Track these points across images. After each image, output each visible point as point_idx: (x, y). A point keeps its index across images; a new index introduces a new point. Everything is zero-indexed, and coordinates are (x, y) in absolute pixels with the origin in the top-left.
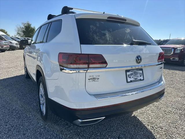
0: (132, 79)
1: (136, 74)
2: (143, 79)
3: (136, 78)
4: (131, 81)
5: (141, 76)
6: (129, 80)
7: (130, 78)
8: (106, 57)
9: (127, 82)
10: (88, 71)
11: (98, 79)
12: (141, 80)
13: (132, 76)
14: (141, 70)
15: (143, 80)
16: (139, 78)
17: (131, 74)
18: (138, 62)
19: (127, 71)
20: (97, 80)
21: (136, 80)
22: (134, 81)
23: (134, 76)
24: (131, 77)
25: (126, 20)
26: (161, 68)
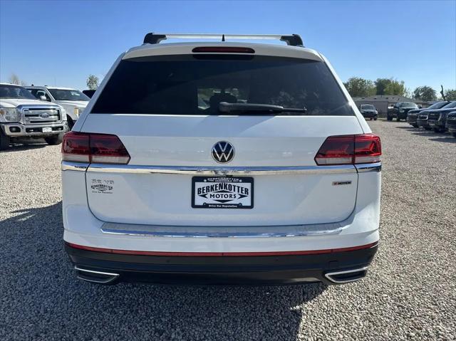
0: (210, 201)
1: (226, 188)
2: (249, 204)
3: (224, 199)
4: (206, 206)
5: (243, 196)
6: (199, 201)
7: (204, 196)
8: (126, 141)
9: (194, 206)
10: (90, 169)
11: (111, 188)
12: (240, 206)
13: (211, 193)
14: (249, 180)
15: (252, 207)
16: (236, 201)
17: (210, 189)
18: (220, 158)
19: (196, 179)
20: (108, 191)
21: (222, 205)
22: (215, 206)
23: (220, 194)
24: (208, 196)
25: (253, 51)
26: (340, 183)
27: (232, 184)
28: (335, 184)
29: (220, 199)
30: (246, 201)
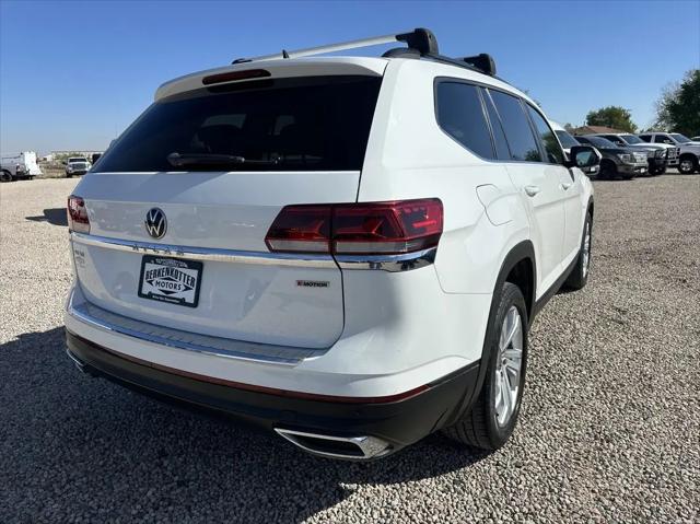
0: (156, 290)
1: (171, 274)
2: (192, 301)
3: (168, 289)
4: (150, 296)
5: (187, 289)
6: (147, 289)
7: (150, 282)
9: (140, 294)
12: (182, 302)
13: (157, 279)
14: (198, 266)
15: (195, 306)
16: (179, 294)
17: (157, 273)
19: (147, 259)
21: (166, 297)
22: (158, 298)
23: (165, 281)
24: (154, 283)
25: (269, 74)
26: (307, 284)
27: (180, 269)
28: (299, 283)
29: (165, 289)
30: (189, 297)
